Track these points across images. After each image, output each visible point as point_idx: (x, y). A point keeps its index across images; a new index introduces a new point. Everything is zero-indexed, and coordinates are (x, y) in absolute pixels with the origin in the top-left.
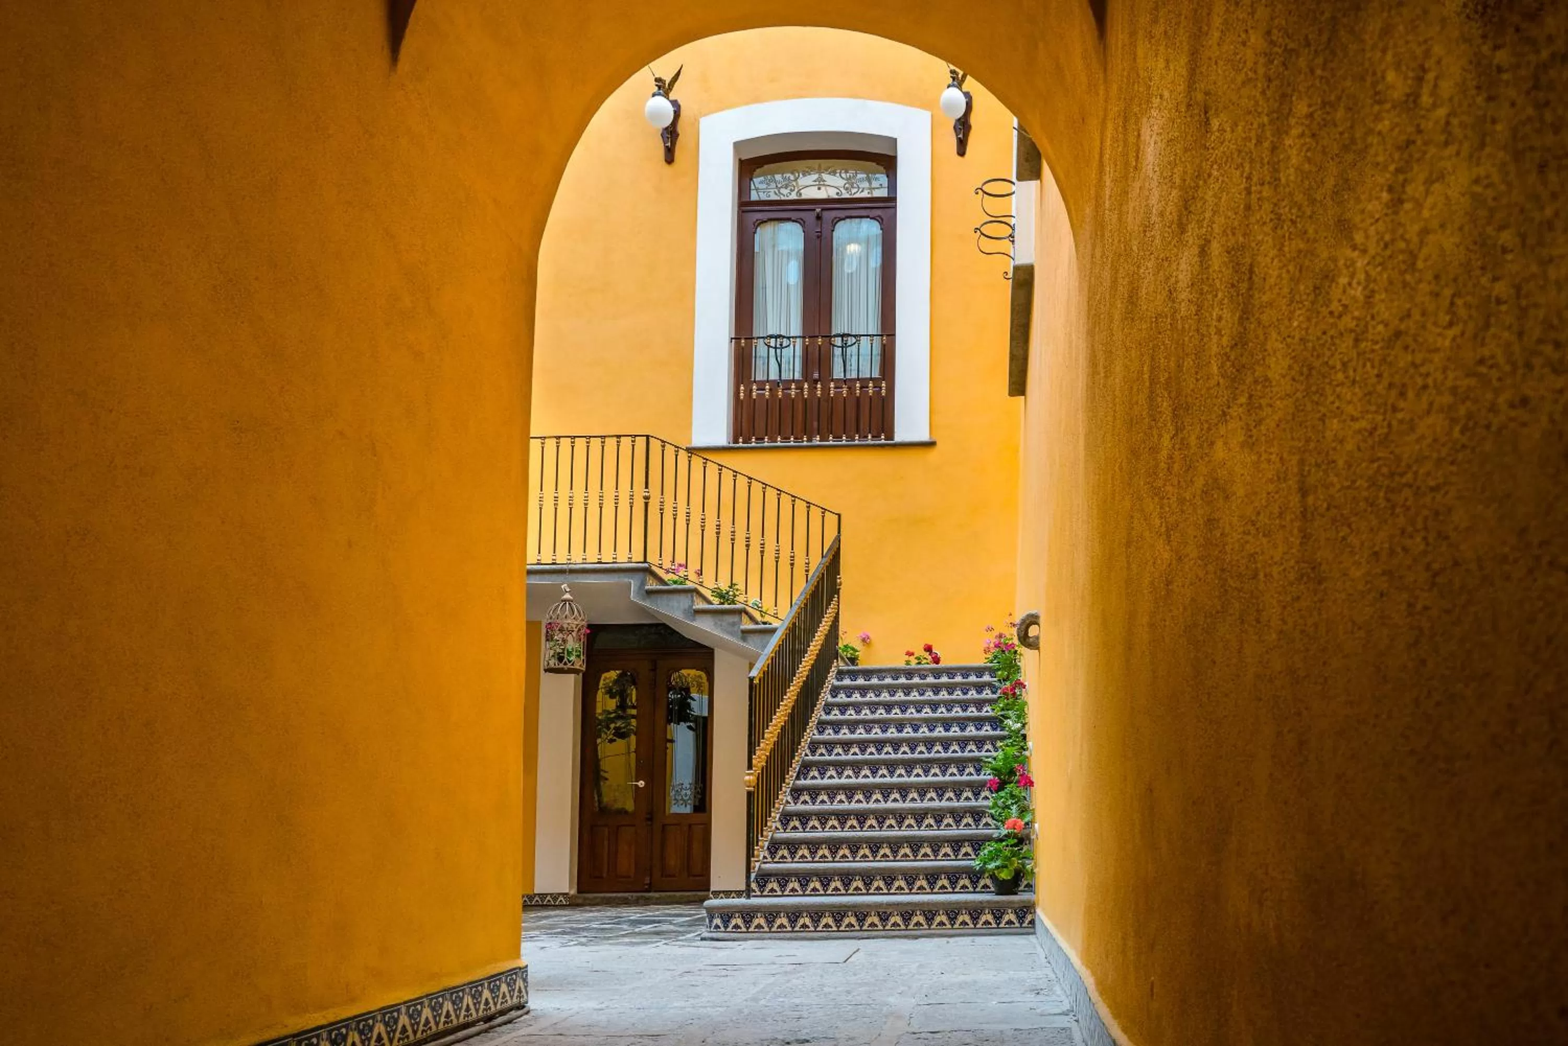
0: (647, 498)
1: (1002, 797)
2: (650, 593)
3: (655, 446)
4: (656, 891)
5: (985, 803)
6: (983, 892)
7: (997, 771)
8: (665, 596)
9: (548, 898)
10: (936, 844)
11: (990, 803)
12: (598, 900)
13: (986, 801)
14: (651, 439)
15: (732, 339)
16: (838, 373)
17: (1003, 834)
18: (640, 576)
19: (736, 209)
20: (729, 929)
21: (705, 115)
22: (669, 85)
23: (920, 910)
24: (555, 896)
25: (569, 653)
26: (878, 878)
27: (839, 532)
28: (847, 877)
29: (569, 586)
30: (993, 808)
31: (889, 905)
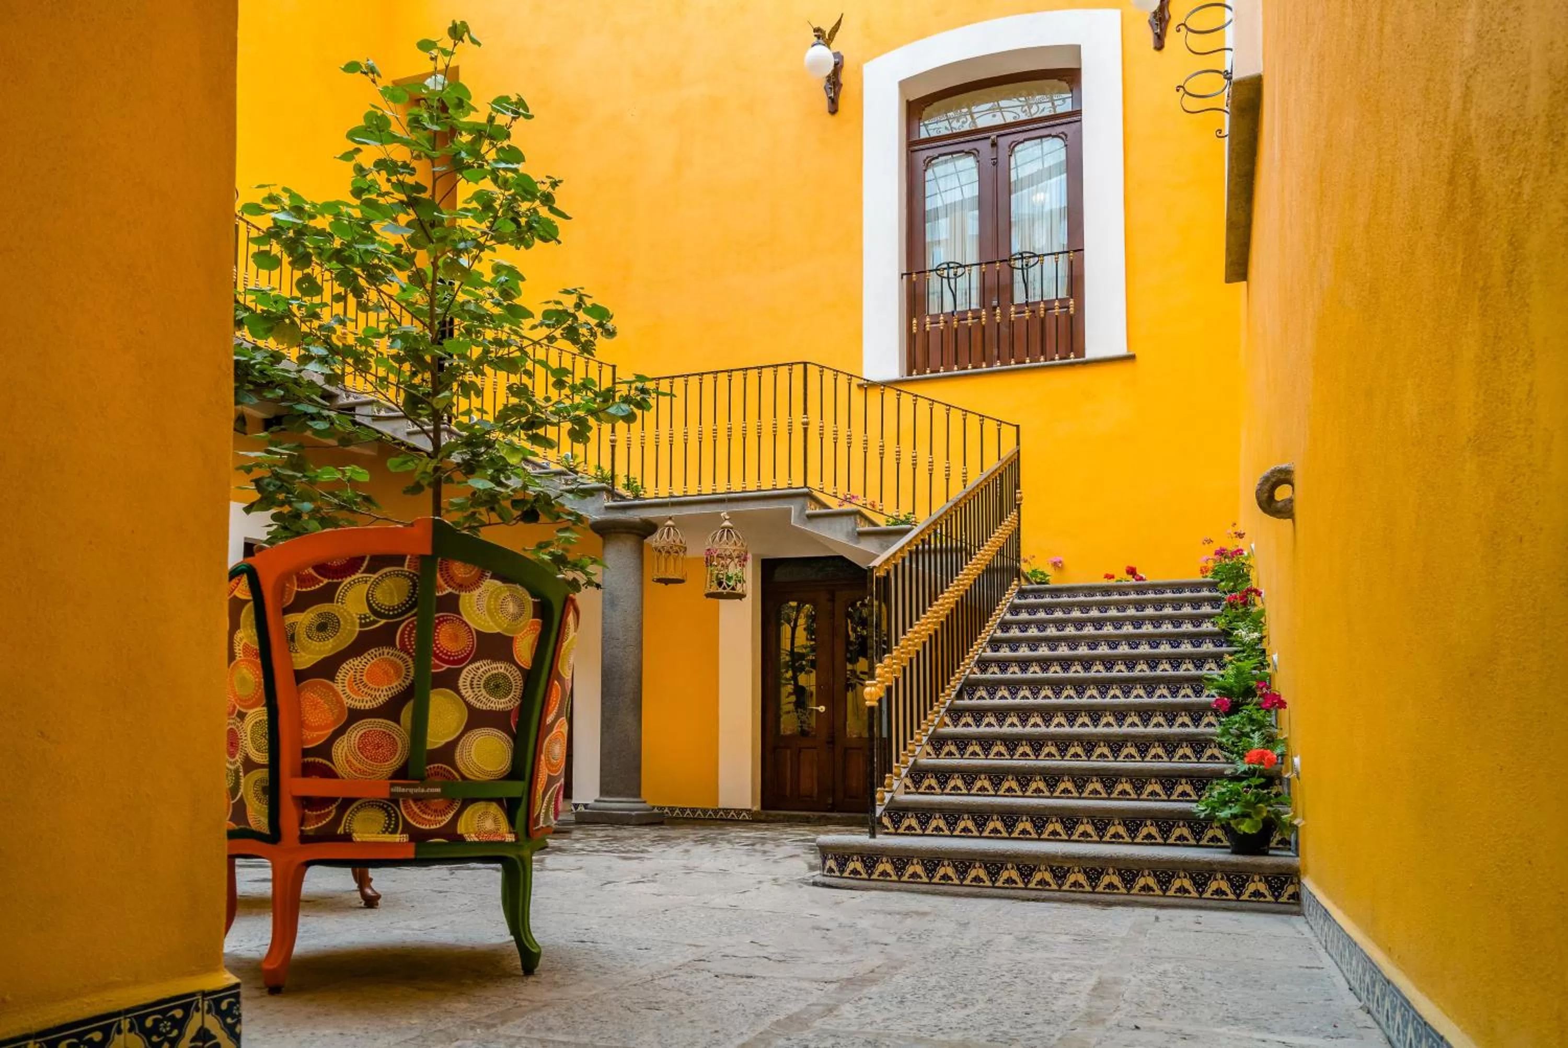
0: (806, 424)
1: (1236, 722)
2: (811, 517)
3: (813, 372)
4: (838, 811)
5: (1211, 730)
6: (1212, 847)
7: (1226, 691)
8: (827, 520)
9: (732, 813)
10: (1139, 780)
11: (1218, 730)
12: (782, 817)
13: (1210, 728)
14: (808, 365)
15: (903, 275)
16: (1019, 298)
17: (1242, 769)
18: (800, 500)
19: (905, 150)
20: (846, 874)
21: (868, 61)
22: (829, 35)
23: (1113, 867)
24: (739, 812)
25: (729, 578)
26: (1054, 820)
27: (1018, 444)
28: (1010, 817)
29: (728, 514)
30: (1222, 735)
31: (1067, 858)
